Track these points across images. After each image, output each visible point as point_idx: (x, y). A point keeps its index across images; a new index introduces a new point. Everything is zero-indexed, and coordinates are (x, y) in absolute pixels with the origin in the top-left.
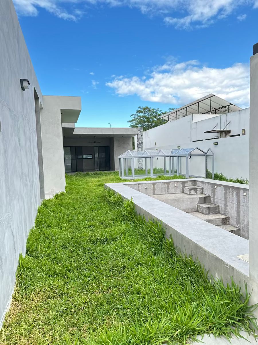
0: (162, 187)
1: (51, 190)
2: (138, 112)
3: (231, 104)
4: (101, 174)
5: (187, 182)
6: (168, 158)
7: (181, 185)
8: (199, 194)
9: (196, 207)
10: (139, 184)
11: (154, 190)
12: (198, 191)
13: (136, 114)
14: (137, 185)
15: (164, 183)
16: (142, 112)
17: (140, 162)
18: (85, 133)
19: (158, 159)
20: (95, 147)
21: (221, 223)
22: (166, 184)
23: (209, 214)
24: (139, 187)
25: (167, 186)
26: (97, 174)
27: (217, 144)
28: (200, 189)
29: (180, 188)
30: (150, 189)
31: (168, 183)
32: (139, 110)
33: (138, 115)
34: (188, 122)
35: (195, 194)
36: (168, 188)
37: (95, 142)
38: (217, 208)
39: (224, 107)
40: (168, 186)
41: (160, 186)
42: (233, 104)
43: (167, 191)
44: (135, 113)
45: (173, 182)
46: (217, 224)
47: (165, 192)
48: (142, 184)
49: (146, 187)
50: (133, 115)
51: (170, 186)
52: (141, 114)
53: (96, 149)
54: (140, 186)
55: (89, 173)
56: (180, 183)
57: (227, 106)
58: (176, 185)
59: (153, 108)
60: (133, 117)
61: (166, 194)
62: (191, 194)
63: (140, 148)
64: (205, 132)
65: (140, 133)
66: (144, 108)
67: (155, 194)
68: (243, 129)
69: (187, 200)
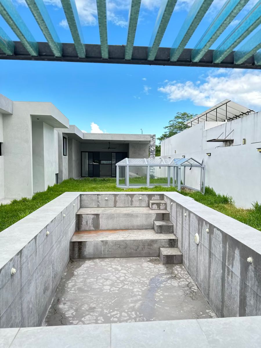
0: (124, 200)
1: (18, 195)
2: (176, 118)
3: (251, 111)
4: (109, 180)
5: (154, 195)
6: (172, 168)
7: (146, 199)
8: (162, 209)
9: (152, 223)
10: (98, 195)
11: (115, 202)
12: (161, 207)
13: (175, 120)
14: (96, 195)
15: (127, 195)
16: (180, 118)
17: (151, 171)
18: (95, 138)
19: (160, 168)
20: (112, 153)
21: (167, 245)
22: (130, 196)
23: (161, 233)
24: (98, 198)
25: (130, 199)
26: (104, 180)
27: (210, 155)
28: (164, 205)
29: (146, 202)
30: (111, 201)
31: (132, 196)
32: (177, 116)
33: (177, 121)
34: (201, 129)
35: (157, 209)
36: (132, 201)
37: (109, 148)
38: (171, 227)
39: (245, 114)
40: (132, 199)
41: (123, 198)
42: (253, 111)
43: (130, 204)
44: (173, 118)
45: (138, 195)
46: (162, 245)
47: (127, 205)
48: (102, 194)
49: (107, 198)
50: (171, 121)
51: (134, 198)
52: (180, 120)
53: (114, 155)
54: (100, 197)
55: (97, 178)
56: (145, 196)
57: (247, 113)
58: (140, 198)
59: (191, 114)
60: (171, 123)
61: (129, 207)
62: (153, 209)
63: (152, 156)
64: (207, 141)
65: (153, 140)
66: (182, 114)
67: (117, 206)
68: (243, 139)
69: (142, 215)
